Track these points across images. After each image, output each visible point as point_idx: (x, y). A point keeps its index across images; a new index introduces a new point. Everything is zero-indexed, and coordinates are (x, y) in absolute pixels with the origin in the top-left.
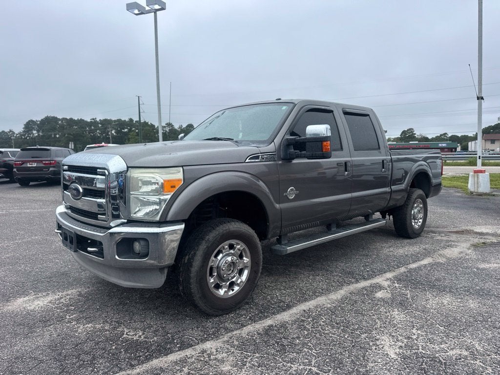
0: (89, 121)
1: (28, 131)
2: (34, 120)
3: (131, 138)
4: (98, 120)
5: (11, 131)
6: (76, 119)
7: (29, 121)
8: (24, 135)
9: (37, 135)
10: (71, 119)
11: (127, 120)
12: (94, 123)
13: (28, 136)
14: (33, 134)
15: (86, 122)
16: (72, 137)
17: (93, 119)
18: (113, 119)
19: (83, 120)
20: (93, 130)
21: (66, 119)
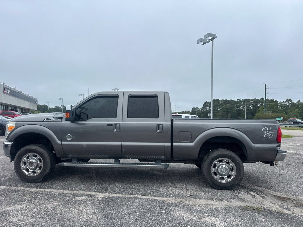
0: (237, 100)
1: (205, 107)
2: (208, 101)
3: (261, 110)
4: (241, 100)
5: (197, 107)
6: (229, 100)
7: (206, 102)
8: (203, 109)
9: (208, 109)
10: (226, 100)
11: (260, 99)
12: (239, 101)
13: (205, 110)
14: (207, 109)
15: (235, 101)
16: (226, 110)
17: (239, 99)
18: (251, 99)
19: (233, 100)
20: (238, 105)
21: (224, 100)
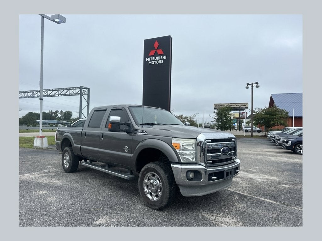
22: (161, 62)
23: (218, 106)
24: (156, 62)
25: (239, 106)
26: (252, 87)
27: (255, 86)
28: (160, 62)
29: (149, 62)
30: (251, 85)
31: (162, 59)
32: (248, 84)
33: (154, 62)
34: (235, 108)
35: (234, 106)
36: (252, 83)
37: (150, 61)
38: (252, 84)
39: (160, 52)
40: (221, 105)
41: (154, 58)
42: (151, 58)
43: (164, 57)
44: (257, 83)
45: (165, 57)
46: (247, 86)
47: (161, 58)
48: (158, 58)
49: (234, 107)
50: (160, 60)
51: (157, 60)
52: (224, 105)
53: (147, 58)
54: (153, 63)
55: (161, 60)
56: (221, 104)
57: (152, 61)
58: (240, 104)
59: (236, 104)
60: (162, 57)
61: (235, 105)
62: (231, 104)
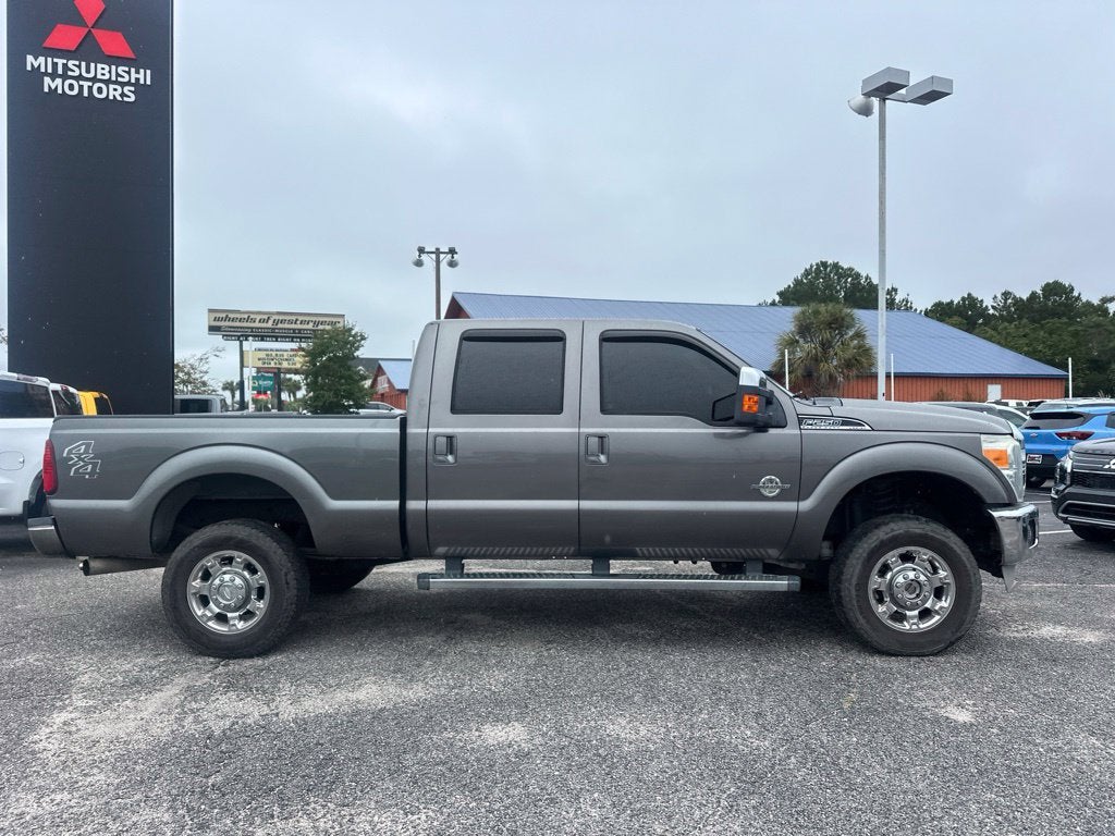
22: (123, 95)
23: (227, 318)
24: (90, 88)
25: (310, 326)
26: (438, 262)
27: (445, 259)
28: (114, 92)
29: (47, 80)
30: (434, 256)
31: (129, 83)
32: (421, 250)
33: (81, 87)
34: (294, 330)
35: (290, 322)
36: (438, 249)
37: (53, 76)
38: (438, 252)
39: (111, 42)
40: (239, 316)
41: (79, 67)
42: (60, 62)
43: (141, 76)
44: (452, 251)
45: (145, 76)
46: (420, 256)
47: (118, 75)
48: (102, 70)
49: (293, 326)
50: (116, 82)
51: (94, 80)
52: (252, 316)
53: (30, 58)
54: (71, 87)
55: (123, 85)
56: (238, 312)
57: (65, 77)
58: (314, 319)
59: (300, 318)
60: (129, 73)
61: (294, 318)
62: (279, 313)
